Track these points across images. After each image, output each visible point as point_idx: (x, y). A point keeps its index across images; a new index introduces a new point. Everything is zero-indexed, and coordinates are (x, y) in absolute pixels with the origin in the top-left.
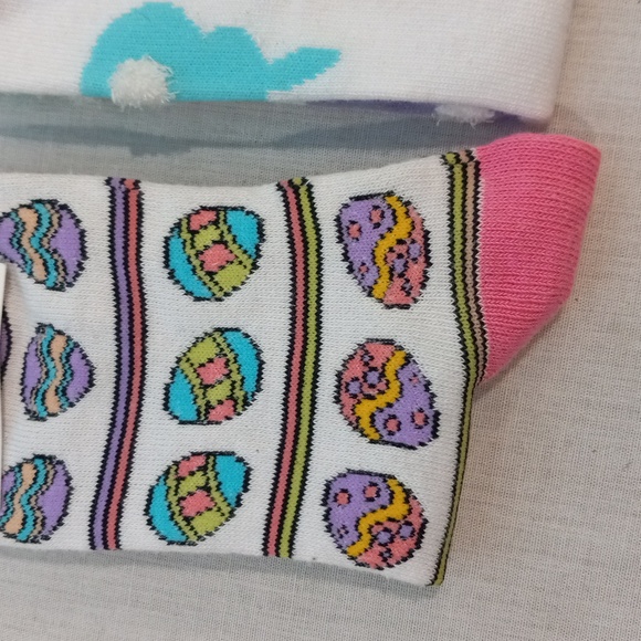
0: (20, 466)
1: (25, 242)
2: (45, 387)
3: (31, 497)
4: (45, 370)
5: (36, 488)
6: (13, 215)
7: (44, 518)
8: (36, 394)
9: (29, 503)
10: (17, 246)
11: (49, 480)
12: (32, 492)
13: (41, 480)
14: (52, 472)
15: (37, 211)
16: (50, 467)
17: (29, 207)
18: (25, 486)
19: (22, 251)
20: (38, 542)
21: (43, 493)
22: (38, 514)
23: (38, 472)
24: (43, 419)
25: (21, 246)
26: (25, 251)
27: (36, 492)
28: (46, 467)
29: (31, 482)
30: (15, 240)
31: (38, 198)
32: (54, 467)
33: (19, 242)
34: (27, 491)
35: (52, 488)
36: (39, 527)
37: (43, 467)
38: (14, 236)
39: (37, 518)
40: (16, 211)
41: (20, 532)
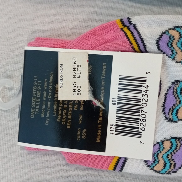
0: (163, 142)
1: (174, 44)
2: (177, 108)
3: (168, 155)
4: (179, 100)
5: (171, 151)
6: (167, 33)
7: (175, 164)
8: (173, 111)
9: (167, 157)
10: (170, 46)
11: (178, 148)
12: (169, 153)
13: (173, 148)
14: (179, 144)
15: (177, 31)
16: (178, 142)
17: (174, 29)
18: (165, 150)
19: (172, 48)
20: (171, 174)
21: (175, 153)
22: (172, 162)
23: (172, 144)
24: (176, 122)
25: (172, 46)
26: (174, 48)
27: (171, 153)
28: (177, 142)
29: (169, 148)
30: (170, 44)
31: (177, 26)
32: (180, 142)
33: (171, 44)
34: (166, 153)
35: (179, 151)
36: (172, 167)
37: (175, 142)
38: (169, 42)
39: (171, 164)
40: (168, 31)
41: (162, 170)
